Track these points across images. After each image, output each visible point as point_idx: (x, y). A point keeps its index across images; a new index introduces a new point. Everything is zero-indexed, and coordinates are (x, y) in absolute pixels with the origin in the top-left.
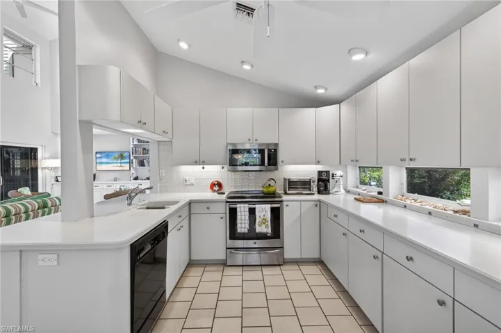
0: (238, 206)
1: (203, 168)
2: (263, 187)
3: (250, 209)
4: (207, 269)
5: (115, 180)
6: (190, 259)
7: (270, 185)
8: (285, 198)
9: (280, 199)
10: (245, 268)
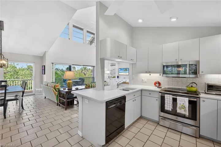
0: (166, 95)
1: (150, 75)
2: (187, 87)
3: (173, 98)
4: (149, 122)
5: (124, 78)
6: (141, 115)
7: (192, 86)
8: (202, 95)
9: (198, 96)
10: (169, 130)
